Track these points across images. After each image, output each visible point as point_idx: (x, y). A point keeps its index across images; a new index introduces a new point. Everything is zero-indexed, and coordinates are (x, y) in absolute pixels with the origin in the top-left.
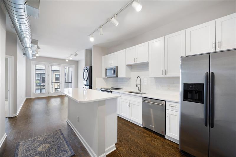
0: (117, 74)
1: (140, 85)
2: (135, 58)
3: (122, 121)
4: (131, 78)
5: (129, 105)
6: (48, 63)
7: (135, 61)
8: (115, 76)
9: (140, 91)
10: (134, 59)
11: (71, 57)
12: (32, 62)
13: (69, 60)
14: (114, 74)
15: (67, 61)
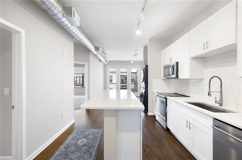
0: (177, 73)
1: (221, 92)
2: (206, 43)
3: (178, 148)
4: (203, 79)
5: (188, 125)
6: (118, 66)
7: (205, 47)
8: (174, 76)
9: (221, 105)
10: (204, 44)
11: (134, 58)
12: (107, 66)
13: (134, 61)
14: (173, 74)
15: (132, 62)
